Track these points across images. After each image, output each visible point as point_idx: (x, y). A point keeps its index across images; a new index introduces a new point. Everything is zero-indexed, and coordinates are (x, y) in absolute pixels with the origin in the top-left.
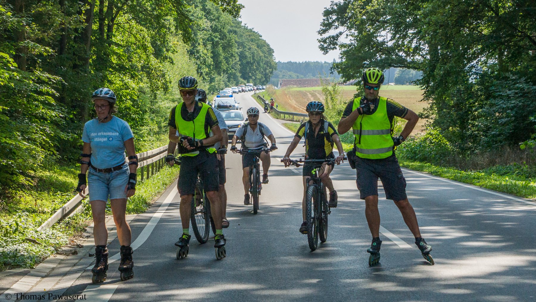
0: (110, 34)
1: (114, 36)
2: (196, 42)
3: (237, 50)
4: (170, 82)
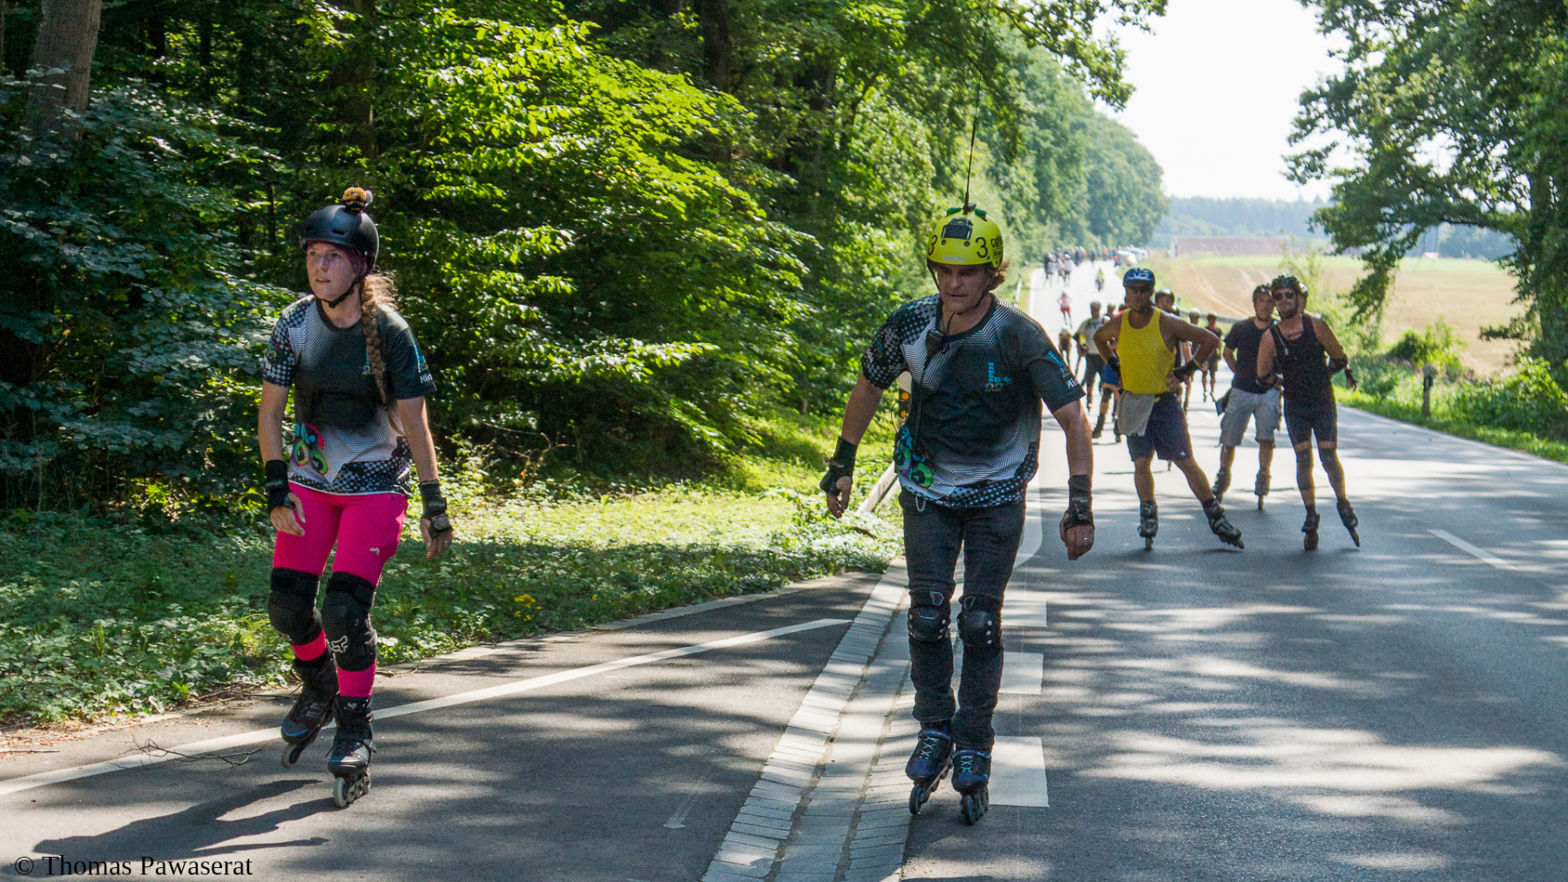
3: (1085, 169)
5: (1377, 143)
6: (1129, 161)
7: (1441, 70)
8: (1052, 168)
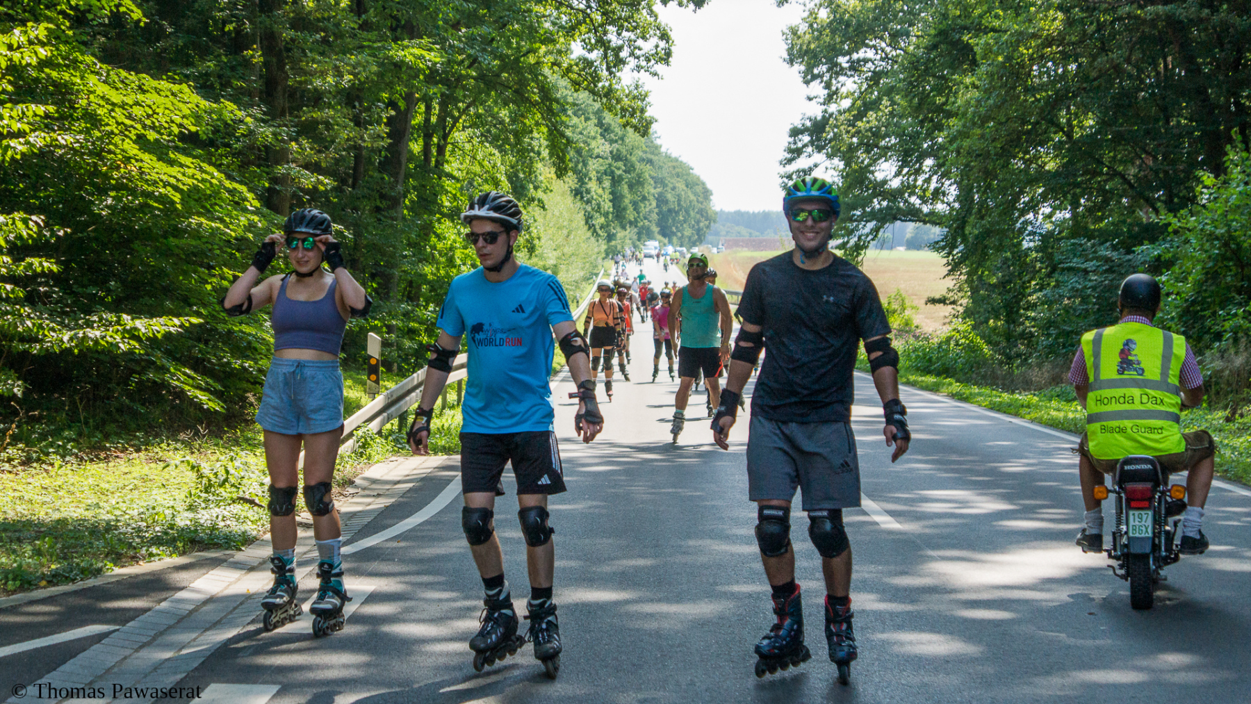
0: (440, 158)
1: (447, 162)
2: (586, 175)
3: (652, 191)
4: (539, 238)
5: (847, 164)
6: (687, 186)
7: (890, 108)
8: (625, 189)
